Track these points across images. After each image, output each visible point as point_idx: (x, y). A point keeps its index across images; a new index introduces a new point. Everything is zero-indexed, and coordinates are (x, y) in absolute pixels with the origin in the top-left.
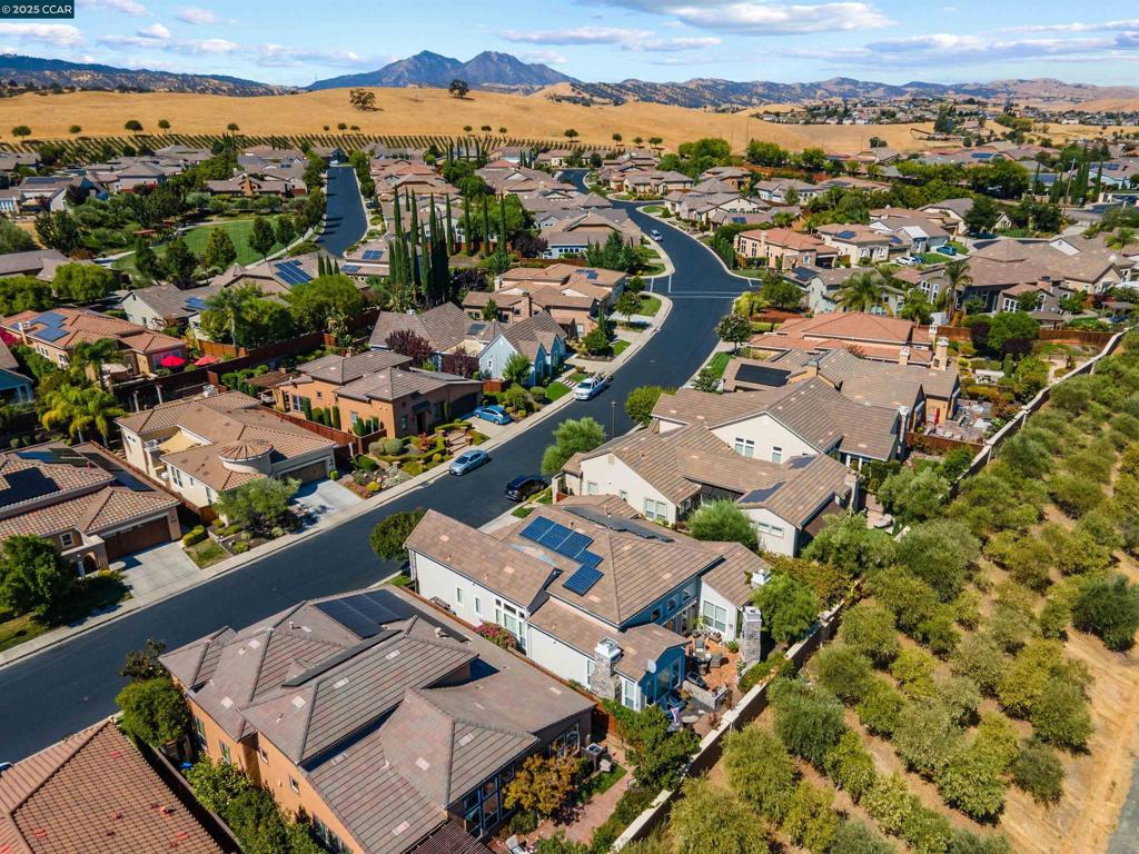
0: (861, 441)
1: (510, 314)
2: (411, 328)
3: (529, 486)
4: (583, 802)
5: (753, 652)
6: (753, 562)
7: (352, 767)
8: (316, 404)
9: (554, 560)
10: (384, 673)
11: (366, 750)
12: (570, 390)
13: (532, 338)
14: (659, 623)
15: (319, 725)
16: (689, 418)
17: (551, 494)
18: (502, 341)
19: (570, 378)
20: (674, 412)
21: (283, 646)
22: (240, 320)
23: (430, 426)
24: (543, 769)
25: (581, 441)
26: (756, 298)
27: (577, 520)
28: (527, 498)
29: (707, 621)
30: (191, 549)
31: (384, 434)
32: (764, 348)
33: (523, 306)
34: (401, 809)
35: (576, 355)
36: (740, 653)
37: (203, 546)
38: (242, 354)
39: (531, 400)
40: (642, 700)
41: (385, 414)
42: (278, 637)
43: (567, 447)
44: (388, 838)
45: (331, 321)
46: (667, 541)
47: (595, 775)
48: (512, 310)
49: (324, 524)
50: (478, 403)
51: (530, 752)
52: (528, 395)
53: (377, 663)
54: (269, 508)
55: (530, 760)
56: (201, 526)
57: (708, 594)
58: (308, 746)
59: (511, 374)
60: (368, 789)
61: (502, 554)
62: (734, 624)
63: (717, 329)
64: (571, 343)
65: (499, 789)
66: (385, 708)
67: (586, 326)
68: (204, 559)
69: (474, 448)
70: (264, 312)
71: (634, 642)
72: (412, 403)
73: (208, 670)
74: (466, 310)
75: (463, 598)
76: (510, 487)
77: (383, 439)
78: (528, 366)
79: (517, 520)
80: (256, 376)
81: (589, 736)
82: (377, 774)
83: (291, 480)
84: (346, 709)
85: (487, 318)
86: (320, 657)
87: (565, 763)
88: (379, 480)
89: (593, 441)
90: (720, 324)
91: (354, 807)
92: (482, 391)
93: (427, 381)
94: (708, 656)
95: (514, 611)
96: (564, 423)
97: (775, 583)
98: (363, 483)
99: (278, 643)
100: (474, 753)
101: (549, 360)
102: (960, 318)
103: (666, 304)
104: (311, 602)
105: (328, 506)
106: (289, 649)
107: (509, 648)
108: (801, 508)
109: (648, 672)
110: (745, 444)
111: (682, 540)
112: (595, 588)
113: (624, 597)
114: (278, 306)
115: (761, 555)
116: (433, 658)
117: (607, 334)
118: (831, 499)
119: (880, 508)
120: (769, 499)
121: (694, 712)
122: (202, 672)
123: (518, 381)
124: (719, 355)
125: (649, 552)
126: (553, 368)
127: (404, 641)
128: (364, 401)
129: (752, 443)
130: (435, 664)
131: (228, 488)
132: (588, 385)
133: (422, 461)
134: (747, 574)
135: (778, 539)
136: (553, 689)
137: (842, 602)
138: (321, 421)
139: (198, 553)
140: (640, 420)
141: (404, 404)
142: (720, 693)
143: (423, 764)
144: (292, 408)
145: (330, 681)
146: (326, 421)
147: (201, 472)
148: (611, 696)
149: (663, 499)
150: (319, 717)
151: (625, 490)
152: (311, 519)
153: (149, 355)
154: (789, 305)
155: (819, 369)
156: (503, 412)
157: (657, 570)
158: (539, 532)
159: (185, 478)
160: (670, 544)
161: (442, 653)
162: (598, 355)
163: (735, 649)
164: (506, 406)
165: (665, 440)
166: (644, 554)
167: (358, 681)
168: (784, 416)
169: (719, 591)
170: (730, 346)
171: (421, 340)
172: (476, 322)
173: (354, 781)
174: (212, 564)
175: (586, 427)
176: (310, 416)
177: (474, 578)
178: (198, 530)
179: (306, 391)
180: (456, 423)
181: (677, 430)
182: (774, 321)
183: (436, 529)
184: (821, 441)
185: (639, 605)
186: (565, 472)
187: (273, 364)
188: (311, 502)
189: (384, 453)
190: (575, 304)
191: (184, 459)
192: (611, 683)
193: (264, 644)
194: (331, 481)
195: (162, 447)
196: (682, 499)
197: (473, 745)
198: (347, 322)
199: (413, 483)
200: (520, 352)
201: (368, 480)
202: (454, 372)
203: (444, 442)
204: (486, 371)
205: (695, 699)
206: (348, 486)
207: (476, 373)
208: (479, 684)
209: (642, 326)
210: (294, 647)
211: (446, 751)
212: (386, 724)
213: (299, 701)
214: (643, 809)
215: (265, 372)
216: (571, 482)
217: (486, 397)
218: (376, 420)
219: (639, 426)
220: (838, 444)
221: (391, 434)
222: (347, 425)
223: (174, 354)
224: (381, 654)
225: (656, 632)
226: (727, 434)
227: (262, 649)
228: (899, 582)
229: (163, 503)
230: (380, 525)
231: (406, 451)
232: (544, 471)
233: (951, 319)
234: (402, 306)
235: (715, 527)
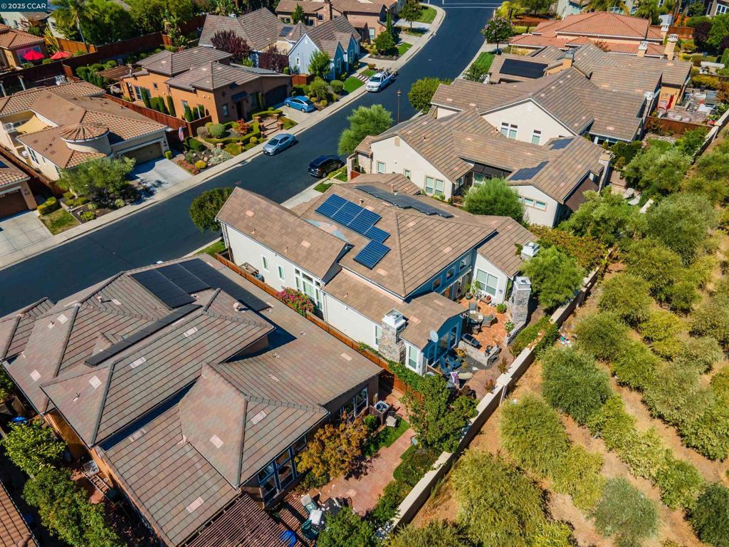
0: (609, 124)
1: (315, 18)
2: (232, 29)
3: (328, 165)
4: (371, 455)
5: (521, 315)
6: (522, 234)
7: (149, 443)
8: (154, 94)
9: (346, 236)
10: (182, 350)
11: (164, 425)
12: (363, 83)
13: (332, 38)
14: (438, 292)
15: (113, 405)
16: (461, 105)
17: (346, 172)
18: (307, 40)
19: (363, 74)
20: (450, 100)
21: (90, 321)
22: (84, 19)
23: (248, 113)
24: (334, 436)
25: (372, 125)
26: (514, 5)
27: (367, 198)
28: (327, 175)
29: (479, 285)
30: (46, 218)
31: (210, 119)
32: (522, 47)
33: (325, 12)
34: (196, 485)
35: (369, 55)
36: (507, 314)
37: (56, 215)
38: (93, 50)
39: (331, 91)
40: (424, 361)
41: (208, 102)
42: (86, 312)
43: (360, 130)
44: (182, 515)
45: (166, 23)
46: (447, 217)
47: (381, 428)
48: (316, 15)
49: (160, 196)
50: (288, 95)
51: (321, 424)
52: (329, 87)
53: (175, 341)
54: (107, 183)
55: (321, 431)
56: (54, 198)
57: (482, 263)
58: (102, 428)
59: (315, 70)
60: (165, 465)
61: (299, 229)
62: (504, 290)
63: (483, 31)
64: (364, 45)
65: (292, 458)
66: (182, 385)
67: (376, 29)
68: (56, 226)
69: (285, 132)
70: (105, 11)
71: (417, 312)
72: (230, 93)
73: (20, 343)
74: (279, 16)
75: (268, 265)
76: (313, 166)
77: (208, 124)
78: (329, 62)
79: (319, 194)
80: (106, 69)
81: (376, 395)
82: (174, 449)
83: (127, 159)
84: (143, 388)
85: (295, 22)
86: (127, 330)
87: (353, 430)
88: (206, 159)
89: (382, 125)
90: (486, 26)
91: (150, 485)
92: (291, 83)
93: (244, 74)
94: (481, 317)
95: (310, 279)
96: (357, 109)
97: (544, 256)
98: (192, 161)
99: (85, 318)
100: (266, 430)
101: (346, 58)
102: (683, 20)
103: (441, 13)
104: (129, 273)
105: (163, 181)
106: (96, 323)
107: (308, 312)
108: (563, 184)
109: (430, 341)
110: (509, 128)
111: (460, 214)
112: (383, 262)
113: (409, 271)
114: (118, 7)
115: (526, 226)
116: (230, 334)
117: (393, 36)
118: (587, 177)
119: (624, 182)
120: (535, 177)
121: (468, 369)
122: (13, 345)
123: (321, 75)
124: (483, 54)
125: (431, 227)
126: (350, 65)
127: (202, 318)
128: (191, 91)
129: (516, 127)
130: (232, 339)
131: (71, 165)
132: (377, 79)
133: (241, 143)
134: (516, 245)
135: (541, 212)
136: (344, 355)
137: (598, 268)
138: (157, 109)
139: (51, 221)
140: (421, 108)
141: (224, 94)
142: (492, 352)
143: (217, 441)
144: (136, 98)
145: (126, 361)
146: (161, 108)
147: (49, 151)
148: (396, 359)
149: (442, 177)
150: (114, 398)
151: (409, 169)
152: (149, 192)
153: (14, 50)
154: (541, 12)
155: (573, 61)
156: (308, 102)
157: (438, 245)
158: (333, 209)
159: (39, 156)
160: (449, 220)
161: (239, 328)
162: (386, 55)
163: (503, 310)
164: (311, 96)
165: (444, 124)
166: (427, 230)
167: (155, 359)
168: (548, 104)
169: (492, 262)
170: (493, 47)
171: (240, 40)
172: (286, 25)
173: (150, 458)
174: (63, 231)
175: (376, 113)
176: (149, 105)
177: (277, 249)
178: (51, 201)
179: (145, 82)
180: (270, 111)
181: (453, 116)
182: (529, 24)
183: (242, 205)
184: (576, 125)
185: (422, 279)
186: (358, 153)
187: (120, 60)
188: (149, 177)
189: (210, 137)
190: (368, 10)
191: (35, 139)
192: (397, 348)
193: (71, 319)
194: (167, 160)
195: (19, 129)
196: (457, 177)
197: (265, 422)
198: (179, 23)
199: (234, 162)
200: (322, 50)
201: (196, 159)
202: (268, 68)
203: (260, 127)
204: (295, 67)
205: (469, 357)
206: (180, 163)
207: (287, 68)
208: (277, 354)
209: (422, 31)
210: (101, 321)
211: (239, 431)
212: (184, 398)
213: (96, 382)
214: (425, 472)
215: (114, 67)
216: (363, 162)
217: (295, 89)
218: (202, 108)
219: (420, 113)
220: (588, 128)
221: (215, 120)
222: (180, 113)
223: (35, 49)
224: (178, 332)
225: (437, 302)
226: (495, 119)
227: (69, 324)
228: (654, 252)
229: (16, 177)
230: (197, 200)
231: (228, 134)
232: (340, 152)
233: (675, 21)
234: (227, 12)
235: (489, 203)
